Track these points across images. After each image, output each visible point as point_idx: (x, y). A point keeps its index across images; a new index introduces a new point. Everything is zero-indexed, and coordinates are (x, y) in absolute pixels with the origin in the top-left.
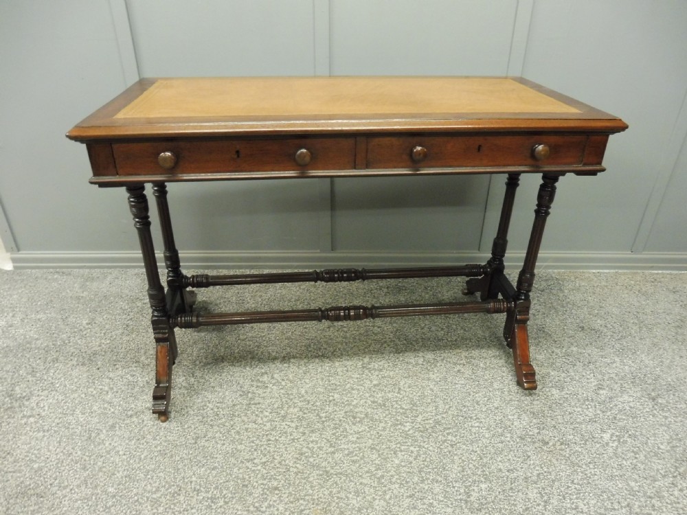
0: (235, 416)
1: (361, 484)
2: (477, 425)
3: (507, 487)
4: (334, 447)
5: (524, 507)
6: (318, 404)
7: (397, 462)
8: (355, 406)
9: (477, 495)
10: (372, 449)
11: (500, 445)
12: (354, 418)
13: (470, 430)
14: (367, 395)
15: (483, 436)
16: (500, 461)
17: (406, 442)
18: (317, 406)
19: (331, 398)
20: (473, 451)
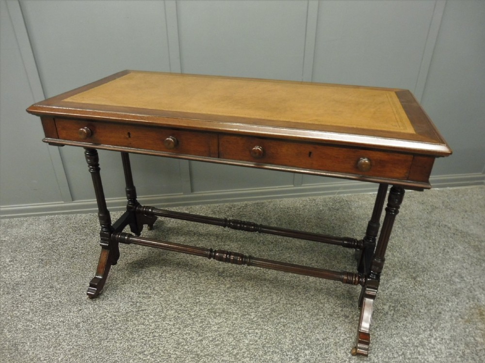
0: (128, 321)
2: (300, 309)
3: (323, 351)
4: (202, 336)
6: (188, 305)
7: (247, 342)
8: (215, 304)
9: (304, 359)
10: (229, 334)
11: (317, 322)
12: (215, 313)
13: (296, 313)
14: (223, 296)
15: (305, 316)
16: (318, 333)
17: (252, 327)
18: (187, 307)
19: (197, 301)
20: (298, 328)
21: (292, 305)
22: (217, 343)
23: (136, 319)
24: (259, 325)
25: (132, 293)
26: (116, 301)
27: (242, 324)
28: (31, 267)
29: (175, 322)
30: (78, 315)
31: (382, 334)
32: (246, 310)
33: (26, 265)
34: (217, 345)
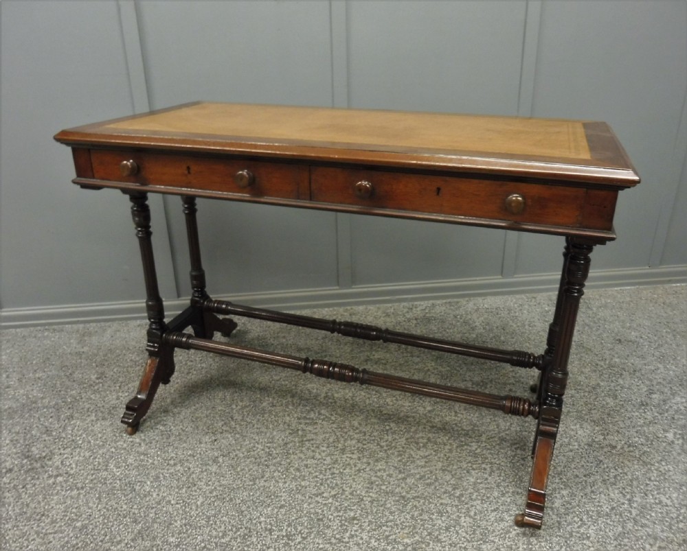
0: (290, 454)
1: (442, 504)
3: (588, 490)
4: (404, 473)
5: (610, 507)
6: (375, 434)
7: (472, 480)
8: (415, 432)
9: (561, 501)
11: (570, 454)
12: (417, 443)
16: (575, 468)
17: (476, 461)
18: (374, 436)
19: (388, 428)
21: (529, 432)
22: (429, 481)
23: (301, 452)
24: (487, 458)
25: (288, 418)
26: (267, 428)
27: (460, 457)
28: (130, 385)
29: (361, 456)
30: (213, 447)
31: (672, 469)
32: (463, 439)
33: (122, 383)
34: (429, 485)
